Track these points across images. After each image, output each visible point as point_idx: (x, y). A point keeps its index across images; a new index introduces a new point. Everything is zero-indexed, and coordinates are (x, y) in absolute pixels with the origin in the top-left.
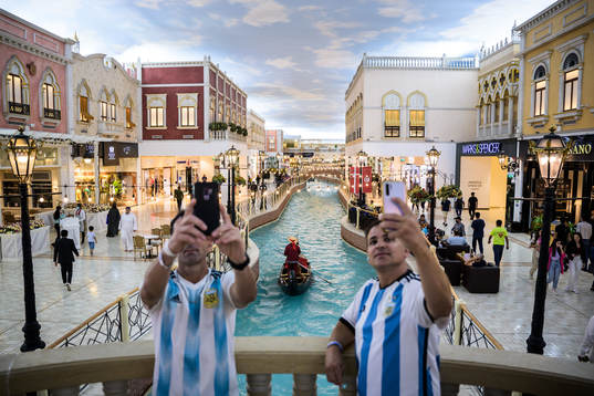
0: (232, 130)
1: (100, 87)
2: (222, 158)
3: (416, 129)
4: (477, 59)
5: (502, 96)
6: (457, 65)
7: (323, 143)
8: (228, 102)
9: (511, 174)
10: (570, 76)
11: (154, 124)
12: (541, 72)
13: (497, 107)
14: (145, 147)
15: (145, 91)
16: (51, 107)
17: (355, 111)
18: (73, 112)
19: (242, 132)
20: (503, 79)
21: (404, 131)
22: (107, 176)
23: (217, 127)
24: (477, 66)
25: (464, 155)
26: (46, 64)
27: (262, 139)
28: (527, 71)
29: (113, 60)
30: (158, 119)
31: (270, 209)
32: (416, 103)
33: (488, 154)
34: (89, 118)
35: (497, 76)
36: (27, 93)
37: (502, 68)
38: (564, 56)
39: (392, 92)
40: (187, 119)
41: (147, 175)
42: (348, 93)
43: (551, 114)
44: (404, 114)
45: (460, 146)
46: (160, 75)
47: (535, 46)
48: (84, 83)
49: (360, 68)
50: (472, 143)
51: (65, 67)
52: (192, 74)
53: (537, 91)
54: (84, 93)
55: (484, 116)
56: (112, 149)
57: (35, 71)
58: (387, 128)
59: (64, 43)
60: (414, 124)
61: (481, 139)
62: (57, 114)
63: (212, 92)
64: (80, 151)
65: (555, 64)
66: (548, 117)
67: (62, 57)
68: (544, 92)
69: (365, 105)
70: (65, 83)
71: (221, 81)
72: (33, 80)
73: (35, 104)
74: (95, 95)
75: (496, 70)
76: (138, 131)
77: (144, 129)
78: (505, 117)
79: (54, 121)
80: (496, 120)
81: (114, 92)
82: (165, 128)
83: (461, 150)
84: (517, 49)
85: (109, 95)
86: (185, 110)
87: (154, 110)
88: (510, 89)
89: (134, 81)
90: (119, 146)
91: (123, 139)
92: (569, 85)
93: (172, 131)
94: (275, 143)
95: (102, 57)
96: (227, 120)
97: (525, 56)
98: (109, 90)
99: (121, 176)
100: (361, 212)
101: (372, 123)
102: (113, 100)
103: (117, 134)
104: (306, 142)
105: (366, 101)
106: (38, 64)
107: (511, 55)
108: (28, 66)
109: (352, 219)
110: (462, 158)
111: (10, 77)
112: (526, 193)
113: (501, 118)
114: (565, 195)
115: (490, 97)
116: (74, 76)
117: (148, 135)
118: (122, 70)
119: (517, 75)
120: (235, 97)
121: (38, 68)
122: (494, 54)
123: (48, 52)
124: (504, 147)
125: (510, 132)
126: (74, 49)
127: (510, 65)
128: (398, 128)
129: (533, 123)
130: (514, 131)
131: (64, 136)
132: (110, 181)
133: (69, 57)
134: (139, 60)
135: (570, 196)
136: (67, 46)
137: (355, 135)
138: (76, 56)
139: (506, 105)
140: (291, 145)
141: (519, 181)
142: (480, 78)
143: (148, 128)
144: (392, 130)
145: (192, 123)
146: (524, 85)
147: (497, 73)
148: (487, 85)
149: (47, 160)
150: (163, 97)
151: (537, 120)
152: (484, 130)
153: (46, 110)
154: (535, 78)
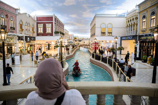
0: (60, 34)
1: (25, 22)
2: (58, 41)
3: (110, 33)
4: (126, 14)
5: (133, 24)
6: (121, 16)
7: (84, 38)
8: (59, 26)
9: (136, 45)
10: (153, 18)
11: (40, 32)
12: (144, 17)
13: (132, 27)
14: (37, 38)
15: (37, 23)
16: (12, 27)
17: (93, 29)
18: (18, 28)
19: (63, 34)
20: (133, 19)
21: (107, 34)
22: (27, 46)
23: (57, 33)
24: (126, 16)
26: (11, 15)
27: (68, 37)
28: (140, 17)
29: (29, 15)
30: (41, 31)
31: (71, 54)
32: (109, 26)
33: (130, 39)
34: (22, 30)
35: (132, 19)
36: (6, 23)
37: (133, 17)
38: (151, 12)
39: (103, 23)
40: (49, 30)
41: (38, 46)
42: (91, 24)
43: (147, 28)
44: (106, 29)
45: (121, 38)
46: (41, 19)
47: (142, 10)
48: (21, 21)
49: (95, 17)
50: (125, 37)
51: (16, 16)
52: (50, 19)
53: (143, 22)
54: (21, 23)
55: (128, 29)
56: (28, 38)
57: (8, 17)
58: (102, 33)
59: (16, 10)
60: (109, 32)
61: (129, 35)
62: (14, 29)
63: (55, 24)
64: (20, 38)
65: (148, 15)
66: (146, 29)
67: (15, 13)
68: (145, 22)
69: (96, 27)
70: (16, 20)
71: (58, 21)
72: (7, 19)
73: (8, 26)
74: (24, 24)
75: (131, 17)
76: (36, 33)
78: (134, 30)
80: (131, 30)
81: (29, 23)
82: (43, 33)
84: (137, 11)
85: (28, 24)
86: (48, 28)
87: (40, 28)
88: (135, 22)
89: (34, 21)
91: (31, 36)
92: (152, 20)
93: (45, 34)
94: (72, 38)
95: (26, 14)
96: (59, 31)
97: (140, 13)
98: (28, 23)
99: (31, 46)
100: (96, 55)
101: (98, 32)
102: (29, 26)
103: (30, 34)
104: (80, 38)
106: (9, 15)
107: (135, 13)
108: (6, 15)
109: (93, 57)
110: (122, 41)
111: (1, 18)
112: (140, 50)
113: (133, 30)
115: (130, 24)
116: (18, 18)
117: (38, 35)
118: (31, 17)
119: (137, 18)
120: (61, 25)
122: (131, 13)
123: (12, 12)
124: (134, 37)
125: (135, 34)
126: (18, 11)
127: (135, 15)
128: (105, 33)
129: (142, 31)
130: (136, 33)
131: (16, 34)
133: (17, 13)
134: (36, 15)
135: (152, 51)
137: (93, 35)
138: (19, 13)
139: (134, 26)
140: (75, 38)
141: (138, 47)
142: (127, 20)
143: (38, 33)
144: (103, 33)
145: (50, 32)
146: (139, 21)
147: (131, 18)
148: (129, 21)
149: (11, 41)
150: (42, 25)
151: (143, 30)
152: (128, 33)
153: (11, 27)
154: (143, 19)
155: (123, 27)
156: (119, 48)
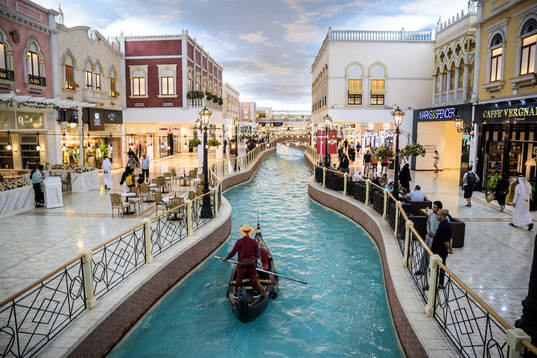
0: (209, 99)
1: (85, 58)
2: (199, 124)
3: (377, 96)
4: (434, 32)
5: (457, 65)
6: (416, 39)
7: (291, 114)
8: (205, 74)
9: (467, 137)
10: (527, 41)
11: (137, 93)
12: (497, 40)
13: (452, 76)
14: (129, 114)
15: (128, 63)
16: (36, 74)
17: (320, 82)
18: (58, 80)
19: (218, 101)
20: (458, 49)
21: (366, 98)
22: (94, 141)
23: (195, 96)
24: (433, 39)
25: (421, 121)
26: (30, 33)
27: (236, 109)
28: (482, 40)
29: (97, 33)
30: (140, 89)
31: (243, 170)
32: (376, 73)
33: (444, 119)
34: (75, 86)
35: (453, 47)
36: (11, 60)
37: (457, 39)
38: (521, 22)
39: (356, 63)
40: (167, 88)
41: (131, 140)
42: (314, 66)
43: (506, 78)
44: (366, 83)
45: (417, 113)
46: (142, 48)
47: (492, 14)
48: (69, 53)
49: (326, 42)
50: (429, 109)
51: (49, 37)
52: (170, 46)
53: (493, 58)
54: (69, 62)
55: (440, 85)
56: (97, 116)
57: (18, 39)
58: (350, 96)
59: (48, 14)
60: (375, 92)
61: (443, 105)
62: (42, 81)
63: (190, 64)
64: (66, 115)
65: (511, 31)
66: (504, 81)
67: (44, 26)
68: (500, 58)
69: (330, 75)
70: (49, 51)
71: (199, 54)
72: (17, 48)
73: (20, 71)
74: (80, 64)
75: (452, 41)
76: (122, 99)
77: (128, 98)
78: (460, 85)
79: (40, 87)
80: (452, 87)
81: (98, 62)
82: (147, 96)
83: (418, 116)
84: (473, 20)
85: (94, 65)
86: (165, 80)
87: (136, 80)
89: (118, 54)
90: (104, 113)
91: (107, 106)
92: (526, 51)
93: (153, 100)
94: (249, 113)
95: (86, 29)
96: (204, 90)
97: (481, 25)
98: (94, 62)
99: (107, 140)
100: (327, 172)
101: (336, 92)
102: (98, 71)
103: (102, 101)
104: (276, 113)
105: (331, 72)
106: (22, 33)
107: (467, 26)
108: (12, 34)
109: (319, 179)
110: (419, 124)
112: (480, 155)
113: (456, 85)
114: (516, 157)
115: (446, 67)
116: (58, 45)
117: (132, 103)
118: (106, 43)
119: (473, 45)
120: (213, 70)
121: (22, 37)
122: (450, 26)
123: (32, 21)
124: (460, 111)
125: (464, 99)
126: (57, 19)
127: (466, 35)
128: (360, 96)
129: (488, 89)
130: (469, 96)
131: (48, 101)
132: (97, 146)
133: (53, 27)
134: (122, 34)
135: (520, 157)
136: (51, 17)
137: (320, 104)
138: (60, 27)
139: (461, 74)
140: (262, 116)
141: (473, 144)
142: (436, 49)
143: (131, 97)
144: (355, 98)
145: (171, 92)
146: (480, 53)
148: (442, 56)
149: (35, 125)
150: (145, 68)
151: (493, 85)
152: (440, 98)
153: (32, 77)
154: (491, 45)
155: (421, 76)
156: (407, 148)
